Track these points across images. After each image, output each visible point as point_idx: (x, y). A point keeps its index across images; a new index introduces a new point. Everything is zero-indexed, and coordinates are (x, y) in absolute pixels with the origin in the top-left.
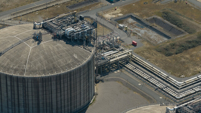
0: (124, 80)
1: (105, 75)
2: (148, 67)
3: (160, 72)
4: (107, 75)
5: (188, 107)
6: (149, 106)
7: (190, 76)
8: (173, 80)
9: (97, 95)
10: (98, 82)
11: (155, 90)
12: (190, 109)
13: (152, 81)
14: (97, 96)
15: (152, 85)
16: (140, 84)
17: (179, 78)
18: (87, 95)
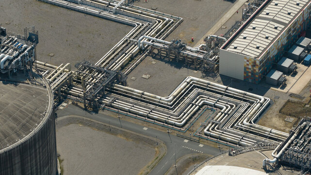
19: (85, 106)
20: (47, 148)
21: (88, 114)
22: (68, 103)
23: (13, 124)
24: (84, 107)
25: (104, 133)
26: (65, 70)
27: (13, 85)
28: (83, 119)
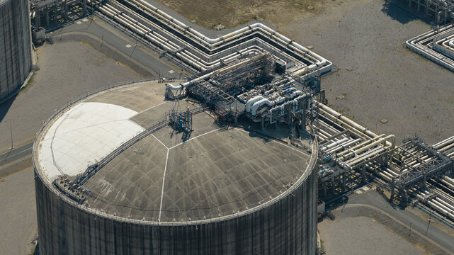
0: (96, 38)
1: (56, 29)
2: (148, 11)
3: (172, 20)
4: (60, 29)
5: (211, 83)
6: (135, 84)
7: (235, 26)
8: (199, 35)
9: (37, 69)
10: (41, 44)
11: (160, 57)
12: (214, 85)
13: (155, 38)
14: (38, 72)
15: (155, 47)
16: (129, 46)
17: (212, 31)
18: (14, 69)
19: (392, 196)
20: (286, 234)
21: (390, 208)
22: (370, 188)
23: (237, 189)
24: (389, 198)
25: (400, 237)
26: (387, 142)
27: (262, 140)
28: (380, 213)
